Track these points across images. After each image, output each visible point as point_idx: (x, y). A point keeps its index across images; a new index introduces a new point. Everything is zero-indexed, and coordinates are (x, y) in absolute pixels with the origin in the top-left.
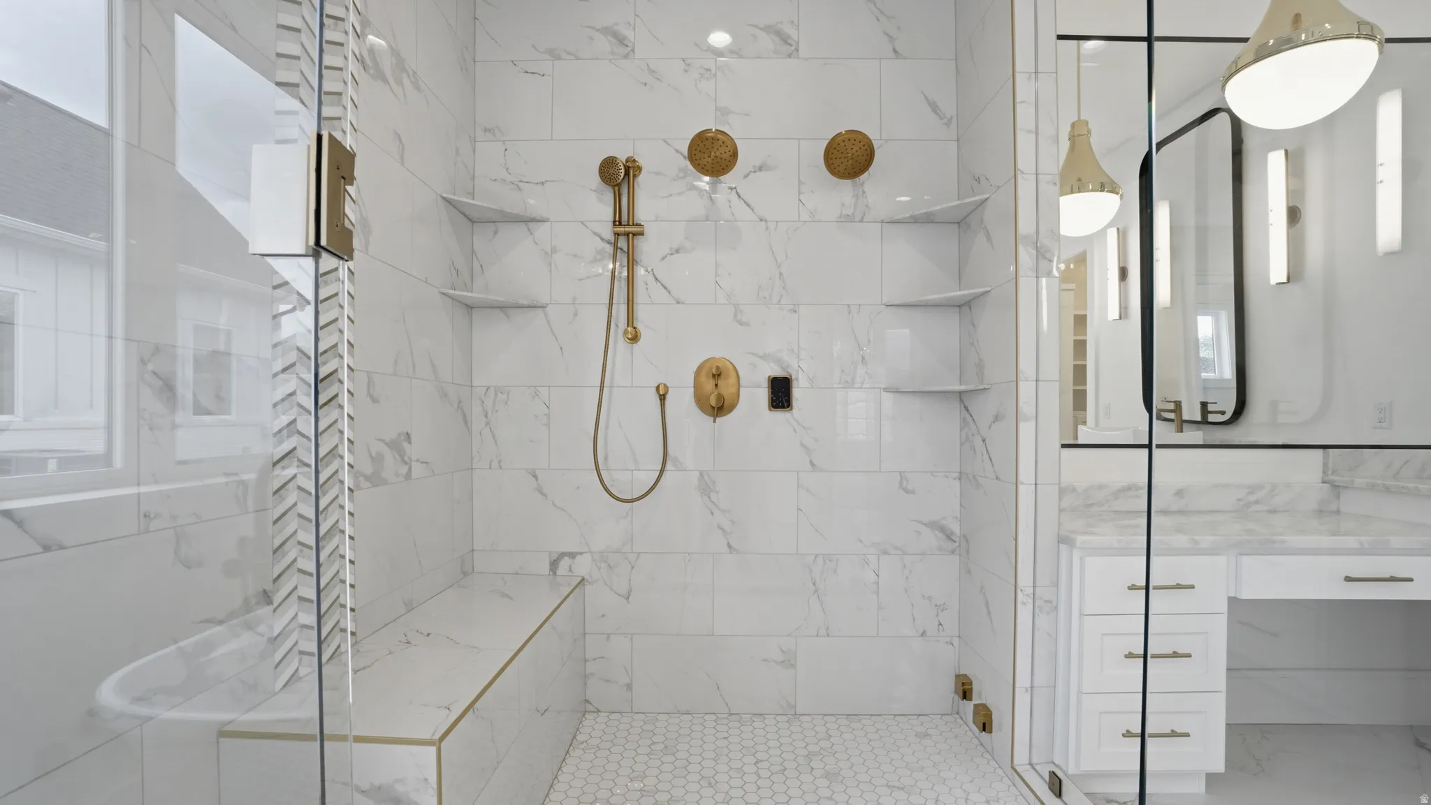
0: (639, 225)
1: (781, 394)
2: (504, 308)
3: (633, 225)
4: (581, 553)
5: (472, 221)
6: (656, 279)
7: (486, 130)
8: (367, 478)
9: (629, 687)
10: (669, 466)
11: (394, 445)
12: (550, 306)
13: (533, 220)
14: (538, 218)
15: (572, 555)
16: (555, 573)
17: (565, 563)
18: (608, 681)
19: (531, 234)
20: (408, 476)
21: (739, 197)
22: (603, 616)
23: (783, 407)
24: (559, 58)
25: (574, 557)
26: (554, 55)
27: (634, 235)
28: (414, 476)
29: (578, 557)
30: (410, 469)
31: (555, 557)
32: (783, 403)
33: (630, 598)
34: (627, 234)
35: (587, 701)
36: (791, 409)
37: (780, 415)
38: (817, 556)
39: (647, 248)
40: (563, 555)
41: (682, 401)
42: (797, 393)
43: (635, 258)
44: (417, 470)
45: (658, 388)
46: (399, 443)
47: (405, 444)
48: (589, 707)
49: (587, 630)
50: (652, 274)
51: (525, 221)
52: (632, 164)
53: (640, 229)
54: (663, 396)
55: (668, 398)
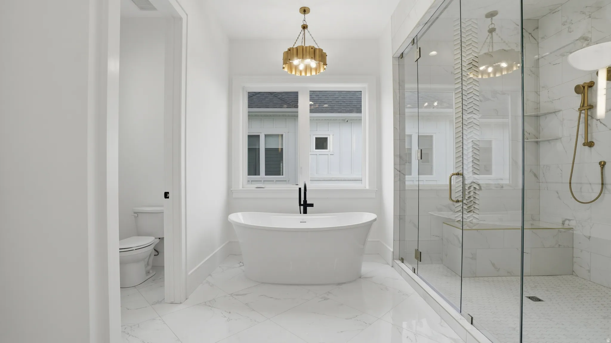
2: (549, 141)
5: (538, 117)
7: (543, 87)
9: (589, 271)
10: (605, 191)
12: (562, 138)
13: (556, 112)
14: (558, 110)
15: (569, 220)
16: (563, 225)
17: (567, 222)
18: (581, 266)
19: (556, 116)
22: (580, 243)
24: (564, 56)
25: (570, 221)
26: (562, 55)
29: (571, 221)
31: (563, 220)
33: (590, 239)
34: (585, 110)
35: (573, 271)
40: (566, 219)
45: (600, 163)
48: (574, 273)
49: (574, 247)
50: (599, 121)
51: (555, 112)
52: (585, 85)
53: (590, 107)
54: (603, 165)
55: (606, 167)
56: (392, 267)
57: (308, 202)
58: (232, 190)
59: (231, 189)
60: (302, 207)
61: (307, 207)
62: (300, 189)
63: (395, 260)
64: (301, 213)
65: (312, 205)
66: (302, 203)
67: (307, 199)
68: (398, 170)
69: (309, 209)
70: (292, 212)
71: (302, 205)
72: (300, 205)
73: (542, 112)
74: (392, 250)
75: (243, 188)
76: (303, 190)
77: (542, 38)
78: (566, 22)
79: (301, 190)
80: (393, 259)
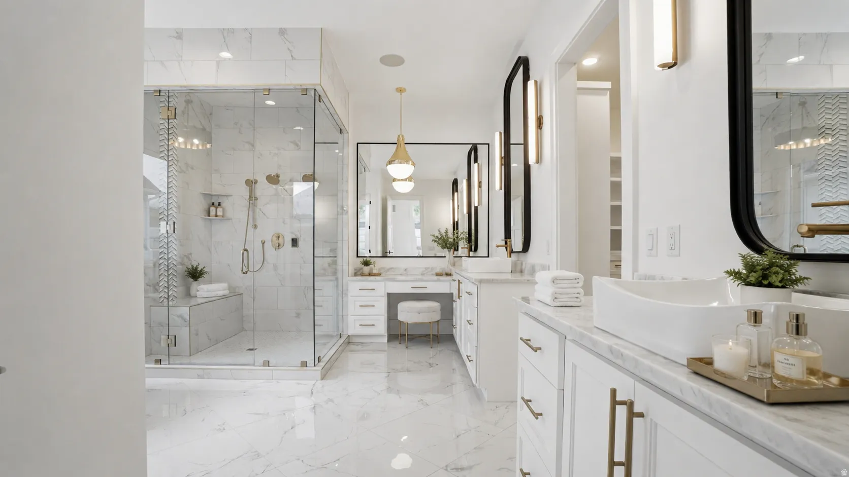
0: (256, 197)
1: (295, 243)
2: (221, 220)
5: (212, 196)
6: (261, 211)
8: (180, 263)
10: (265, 262)
12: (233, 219)
14: (229, 195)
16: (235, 292)
18: (248, 322)
19: (228, 199)
21: (284, 189)
22: (247, 303)
26: (234, 149)
29: (240, 288)
30: (191, 262)
32: (295, 245)
34: (253, 200)
36: (298, 247)
37: (295, 249)
38: (305, 287)
39: (260, 203)
40: (237, 287)
42: (300, 243)
43: (255, 205)
44: (193, 262)
45: (262, 241)
46: (188, 256)
47: (190, 256)
48: (244, 329)
49: (243, 308)
51: (227, 196)
52: (254, 181)
53: (256, 199)
54: (263, 243)
55: (265, 244)
73: (214, 193)
77: (215, 125)
78: (238, 123)
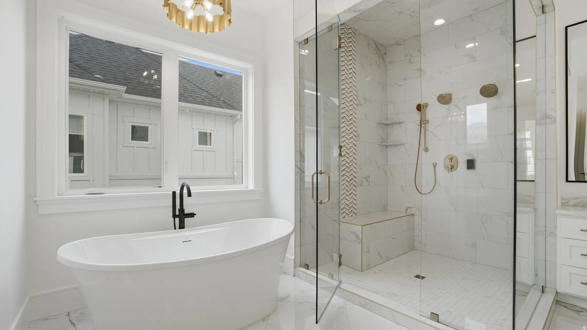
0: (427, 121)
1: (471, 164)
2: (395, 145)
3: (425, 121)
4: (413, 207)
5: (387, 125)
6: (433, 134)
7: (390, 102)
8: (359, 184)
9: (425, 245)
10: (437, 185)
11: (366, 178)
12: (406, 144)
13: (401, 123)
14: (402, 122)
15: (411, 208)
16: (407, 212)
17: (409, 209)
18: (419, 242)
19: (401, 126)
20: (369, 185)
21: (457, 107)
22: (419, 225)
23: (472, 168)
24: (407, 80)
25: (412, 208)
26: (405, 79)
27: (426, 123)
28: (370, 184)
29: (413, 208)
30: (369, 183)
31: (406, 208)
32: (471, 167)
33: (426, 221)
34: (424, 123)
35: (414, 247)
36: (475, 169)
37: (471, 171)
38: (484, 215)
39: (430, 127)
40: (409, 208)
41: (441, 168)
42: (477, 164)
43: (426, 128)
44: (371, 184)
45: (433, 164)
46: (367, 178)
47: (368, 178)
48: (414, 248)
49: (414, 228)
50: (432, 133)
51: (399, 123)
52: (424, 105)
53: (427, 122)
54: (435, 166)
55: (437, 167)
56: (294, 276)
57: (187, 211)
58: (36, 201)
59: (35, 199)
60: (177, 220)
61: (185, 219)
62: (174, 193)
63: (297, 268)
64: (175, 229)
65: (192, 215)
66: (177, 213)
67: (184, 207)
68: (298, 168)
69: (187, 220)
70: (164, 228)
71: (177, 216)
72: (174, 216)
73: (389, 122)
74: (293, 257)
75: (59, 195)
76: (179, 194)
77: (389, 62)
78: (408, 54)
79: (176, 194)
80: (295, 268)
